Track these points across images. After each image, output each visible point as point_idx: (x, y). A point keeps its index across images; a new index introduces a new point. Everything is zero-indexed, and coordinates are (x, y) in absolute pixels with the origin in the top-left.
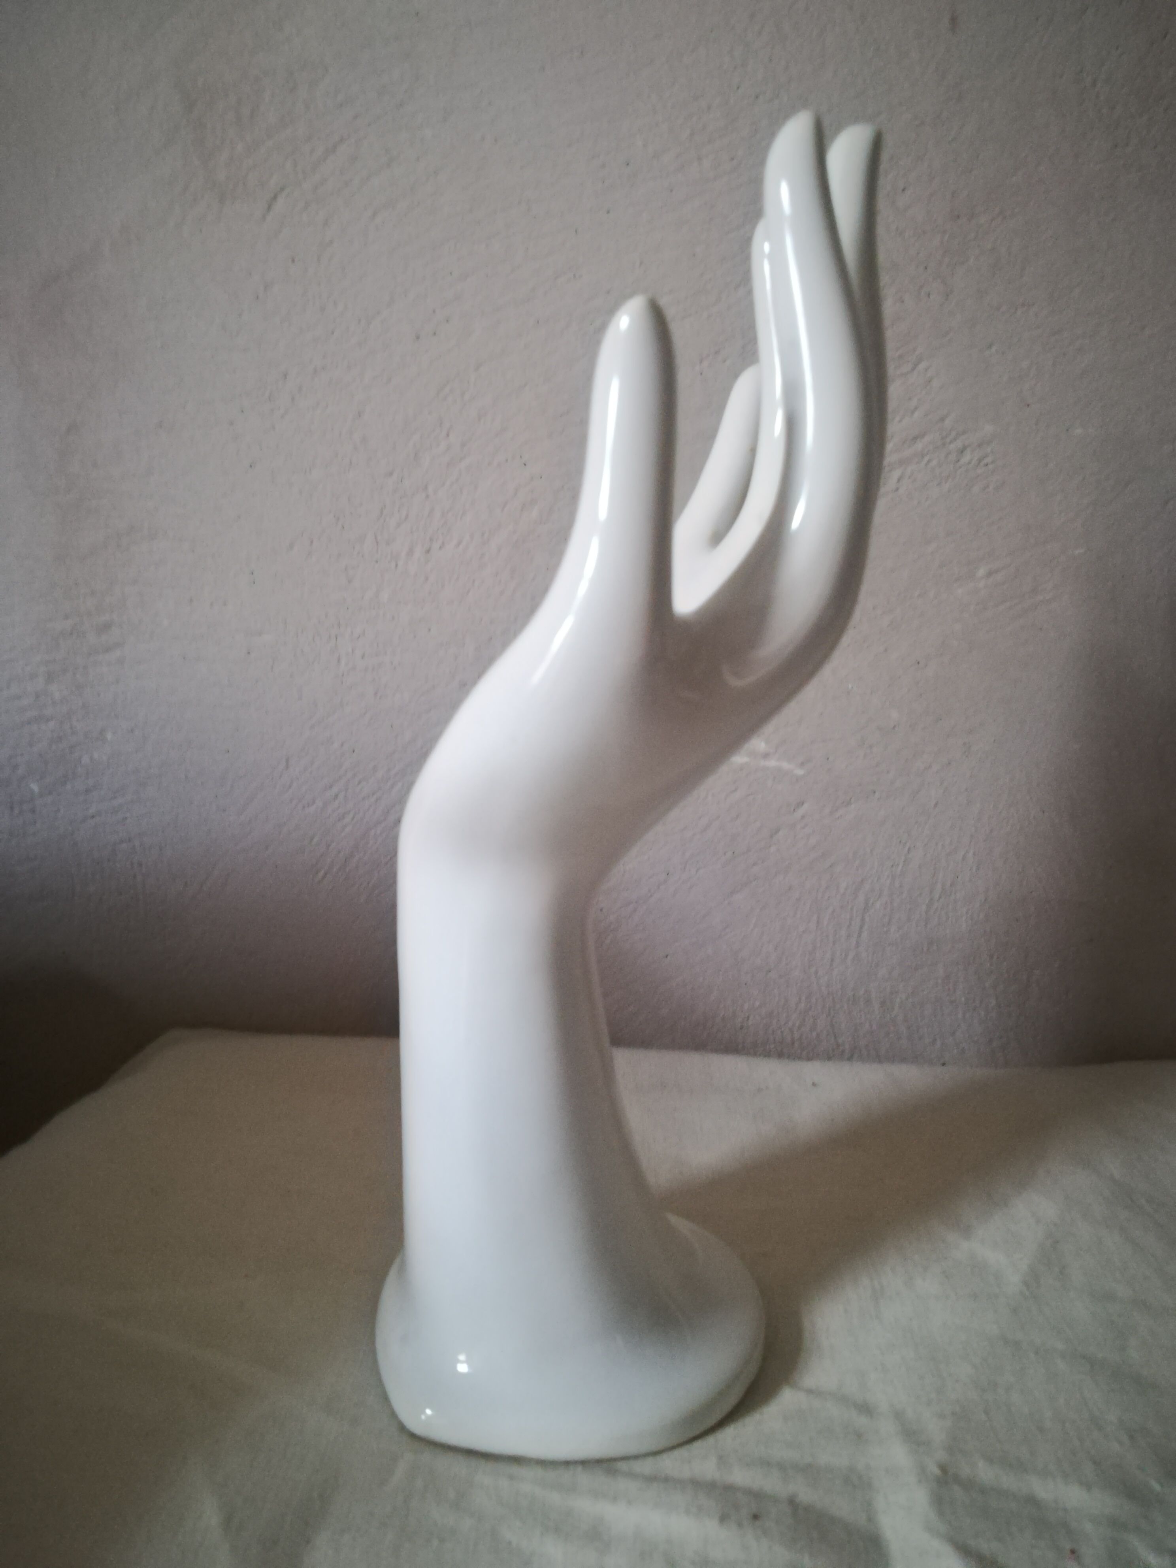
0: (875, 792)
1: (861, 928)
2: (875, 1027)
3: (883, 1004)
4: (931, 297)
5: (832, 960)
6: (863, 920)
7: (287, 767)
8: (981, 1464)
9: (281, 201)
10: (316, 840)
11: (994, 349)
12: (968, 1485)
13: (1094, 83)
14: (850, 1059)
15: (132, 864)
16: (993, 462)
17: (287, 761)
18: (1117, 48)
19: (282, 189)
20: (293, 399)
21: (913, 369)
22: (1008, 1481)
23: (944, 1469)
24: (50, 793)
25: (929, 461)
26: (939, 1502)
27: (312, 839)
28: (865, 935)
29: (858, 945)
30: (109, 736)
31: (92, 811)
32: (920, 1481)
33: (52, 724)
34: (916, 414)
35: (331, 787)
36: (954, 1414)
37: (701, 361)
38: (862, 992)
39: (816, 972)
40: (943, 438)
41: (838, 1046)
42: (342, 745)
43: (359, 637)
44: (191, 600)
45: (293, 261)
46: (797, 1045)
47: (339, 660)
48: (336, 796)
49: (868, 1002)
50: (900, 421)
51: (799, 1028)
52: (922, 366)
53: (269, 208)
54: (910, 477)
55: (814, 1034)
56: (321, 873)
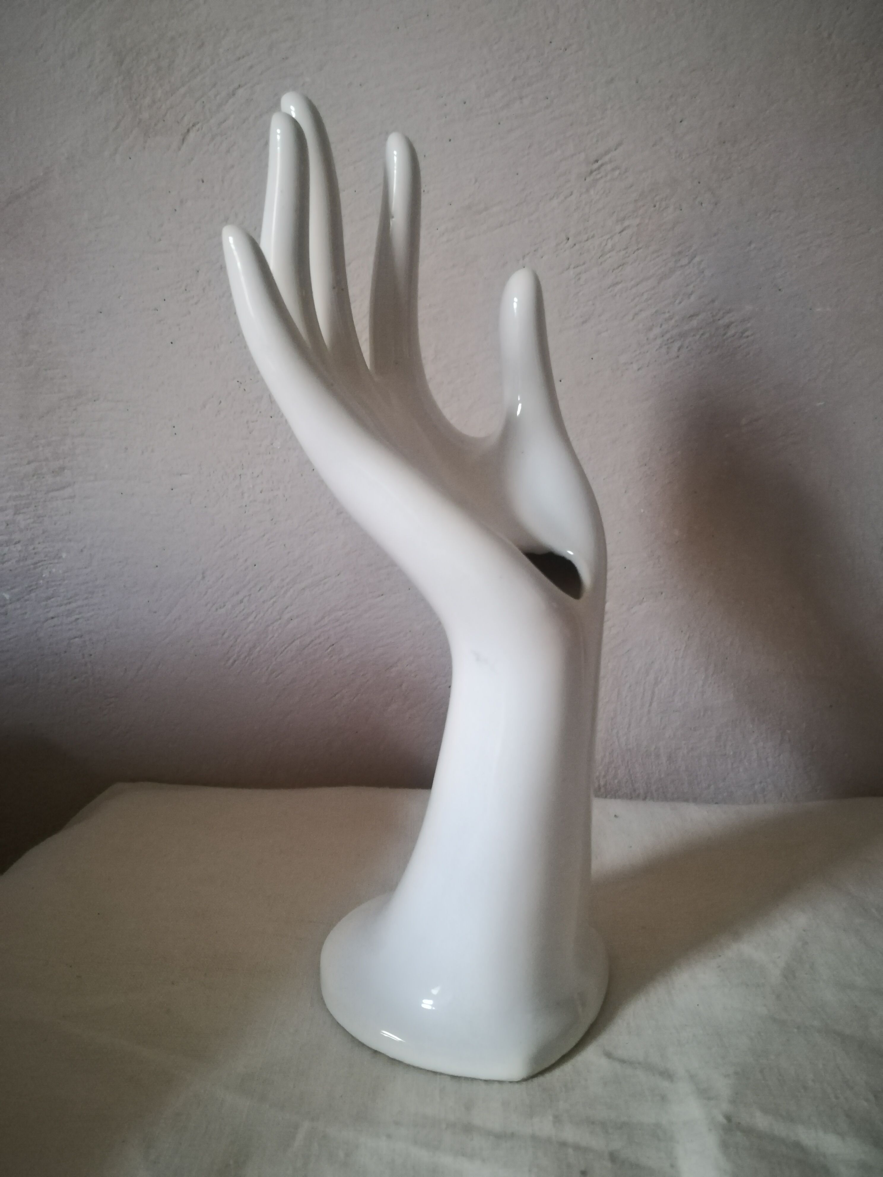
0: (662, 593)
1: (652, 699)
2: (663, 776)
3: (669, 758)
4: (703, 205)
5: (630, 725)
6: (653, 693)
7: (204, 578)
8: (758, 1114)
9: (192, 135)
10: (226, 635)
11: (753, 246)
12: (749, 1131)
13: (830, 35)
14: (645, 799)
15: (83, 655)
16: (752, 335)
17: (203, 573)
18: (848, 8)
19: (194, 125)
20: (204, 289)
21: (689, 263)
22: (781, 1129)
23: (728, 1118)
24: (18, 600)
25: (703, 334)
26: (725, 1145)
27: (223, 634)
28: (655, 704)
29: (649, 712)
30: (64, 555)
31: (51, 614)
32: (710, 1130)
33: (19, 547)
34: (693, 298)
35: (238, 593)
36: (736, 1073)
37: (524, 257)
38: (653, 748)
39: (618, 733)
40: (713, 316)
41: (635, 790)
42: (246, 560)
43: (258, 476)
44: (126, 449)
45: (203, 181)
46: (603, 790)
47: (243, 494)
48: (241, 602)
49: (658, 756)
50: (680, 303)
51: (604, 776)
52: (697, 259)
53: (183, 140)
54: (687, 347)
55: (616, 781)
56: (231, 661)
